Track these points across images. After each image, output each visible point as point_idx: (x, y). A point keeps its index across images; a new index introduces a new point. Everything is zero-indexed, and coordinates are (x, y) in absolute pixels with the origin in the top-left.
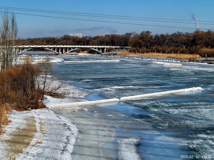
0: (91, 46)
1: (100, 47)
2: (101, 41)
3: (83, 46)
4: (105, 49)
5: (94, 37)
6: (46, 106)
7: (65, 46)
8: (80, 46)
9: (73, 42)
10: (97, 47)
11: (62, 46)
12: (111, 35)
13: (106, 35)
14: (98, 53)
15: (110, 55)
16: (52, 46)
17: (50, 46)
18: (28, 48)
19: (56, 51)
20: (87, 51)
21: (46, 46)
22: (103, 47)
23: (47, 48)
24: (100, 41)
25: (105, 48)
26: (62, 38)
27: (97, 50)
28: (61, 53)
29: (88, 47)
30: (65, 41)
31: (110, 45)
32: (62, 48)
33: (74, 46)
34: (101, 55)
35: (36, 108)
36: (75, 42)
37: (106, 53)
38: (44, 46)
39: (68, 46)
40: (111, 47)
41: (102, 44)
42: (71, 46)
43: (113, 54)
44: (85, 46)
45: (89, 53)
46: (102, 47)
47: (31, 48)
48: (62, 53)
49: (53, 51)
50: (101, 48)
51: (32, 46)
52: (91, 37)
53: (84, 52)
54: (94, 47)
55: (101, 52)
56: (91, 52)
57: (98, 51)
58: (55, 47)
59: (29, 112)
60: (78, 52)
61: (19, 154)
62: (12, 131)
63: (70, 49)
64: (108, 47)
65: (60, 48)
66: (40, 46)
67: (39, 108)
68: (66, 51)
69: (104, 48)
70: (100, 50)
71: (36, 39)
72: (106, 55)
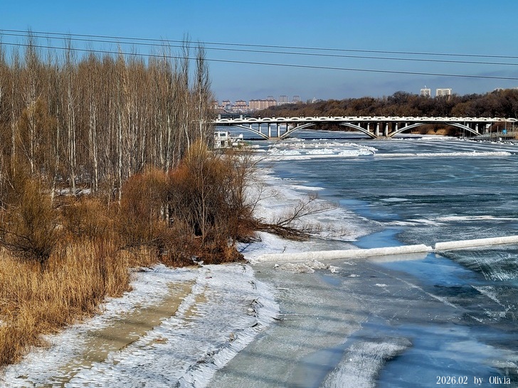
0: (453, 119)
1: (475, 119)
2: (479, 106)
3: (432, 119)
4: (488, 126)
5: (464, 97)
6: (245, 257)
7: (389, 119)
8: (426, 119)
9: (414, 108)
10: (469, 120)
11: (383, 119)
12: (506, 91)
13: (495, 92)
14: (468, 134)
15: (496, 139)
16: (361, 119)
17: (355, 119)
18: (306, 122)
19: (368, 131)
20: (444, 131)
21: (347, 119)
22: (483, 121)
23: (349, 122)
24: (477, 107)
25: (488, 123)
26: (389, 98)
27: (467, 128)
28: (381, 134)
29: (446, 119)
30: (394, 107)
31: (501, 116)
32: (384, 124)
33: (411, 119)
34: (475, 140)
35: (217, 262)
36: (419, 109)
37: (488, 136)
38: (342, 119)
39: (398, 119)
40: (503, 120)
41: (482, 112)
42: (404, 119)
43: (503, 138)
44: (440, 119)
45: (449, 135)
46: (481, 119)
47: (312, 122)
48: (384, 135)
49: (363, 129)
50: (477, 122)
51: (314, 119)
52: (457, 96)
53: (438, 132)
54: (461, 119)
55: (477, 132)
56: (454, 131)
57: (471, 130)
58: (368, 120)
59: (194, 269)
60: (425, 132)
61: (92, 365)
62: (119, 312)
63: (402, 124)
64: (495, 120)
65: (378, 122)
66: (332, 119)
67: (225, 262)
68: (394, 130)
69: (485, 123)
70: (474, 129)
71: (332, 102)
72: (488, 139)
